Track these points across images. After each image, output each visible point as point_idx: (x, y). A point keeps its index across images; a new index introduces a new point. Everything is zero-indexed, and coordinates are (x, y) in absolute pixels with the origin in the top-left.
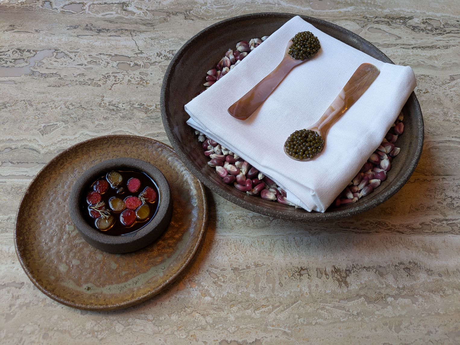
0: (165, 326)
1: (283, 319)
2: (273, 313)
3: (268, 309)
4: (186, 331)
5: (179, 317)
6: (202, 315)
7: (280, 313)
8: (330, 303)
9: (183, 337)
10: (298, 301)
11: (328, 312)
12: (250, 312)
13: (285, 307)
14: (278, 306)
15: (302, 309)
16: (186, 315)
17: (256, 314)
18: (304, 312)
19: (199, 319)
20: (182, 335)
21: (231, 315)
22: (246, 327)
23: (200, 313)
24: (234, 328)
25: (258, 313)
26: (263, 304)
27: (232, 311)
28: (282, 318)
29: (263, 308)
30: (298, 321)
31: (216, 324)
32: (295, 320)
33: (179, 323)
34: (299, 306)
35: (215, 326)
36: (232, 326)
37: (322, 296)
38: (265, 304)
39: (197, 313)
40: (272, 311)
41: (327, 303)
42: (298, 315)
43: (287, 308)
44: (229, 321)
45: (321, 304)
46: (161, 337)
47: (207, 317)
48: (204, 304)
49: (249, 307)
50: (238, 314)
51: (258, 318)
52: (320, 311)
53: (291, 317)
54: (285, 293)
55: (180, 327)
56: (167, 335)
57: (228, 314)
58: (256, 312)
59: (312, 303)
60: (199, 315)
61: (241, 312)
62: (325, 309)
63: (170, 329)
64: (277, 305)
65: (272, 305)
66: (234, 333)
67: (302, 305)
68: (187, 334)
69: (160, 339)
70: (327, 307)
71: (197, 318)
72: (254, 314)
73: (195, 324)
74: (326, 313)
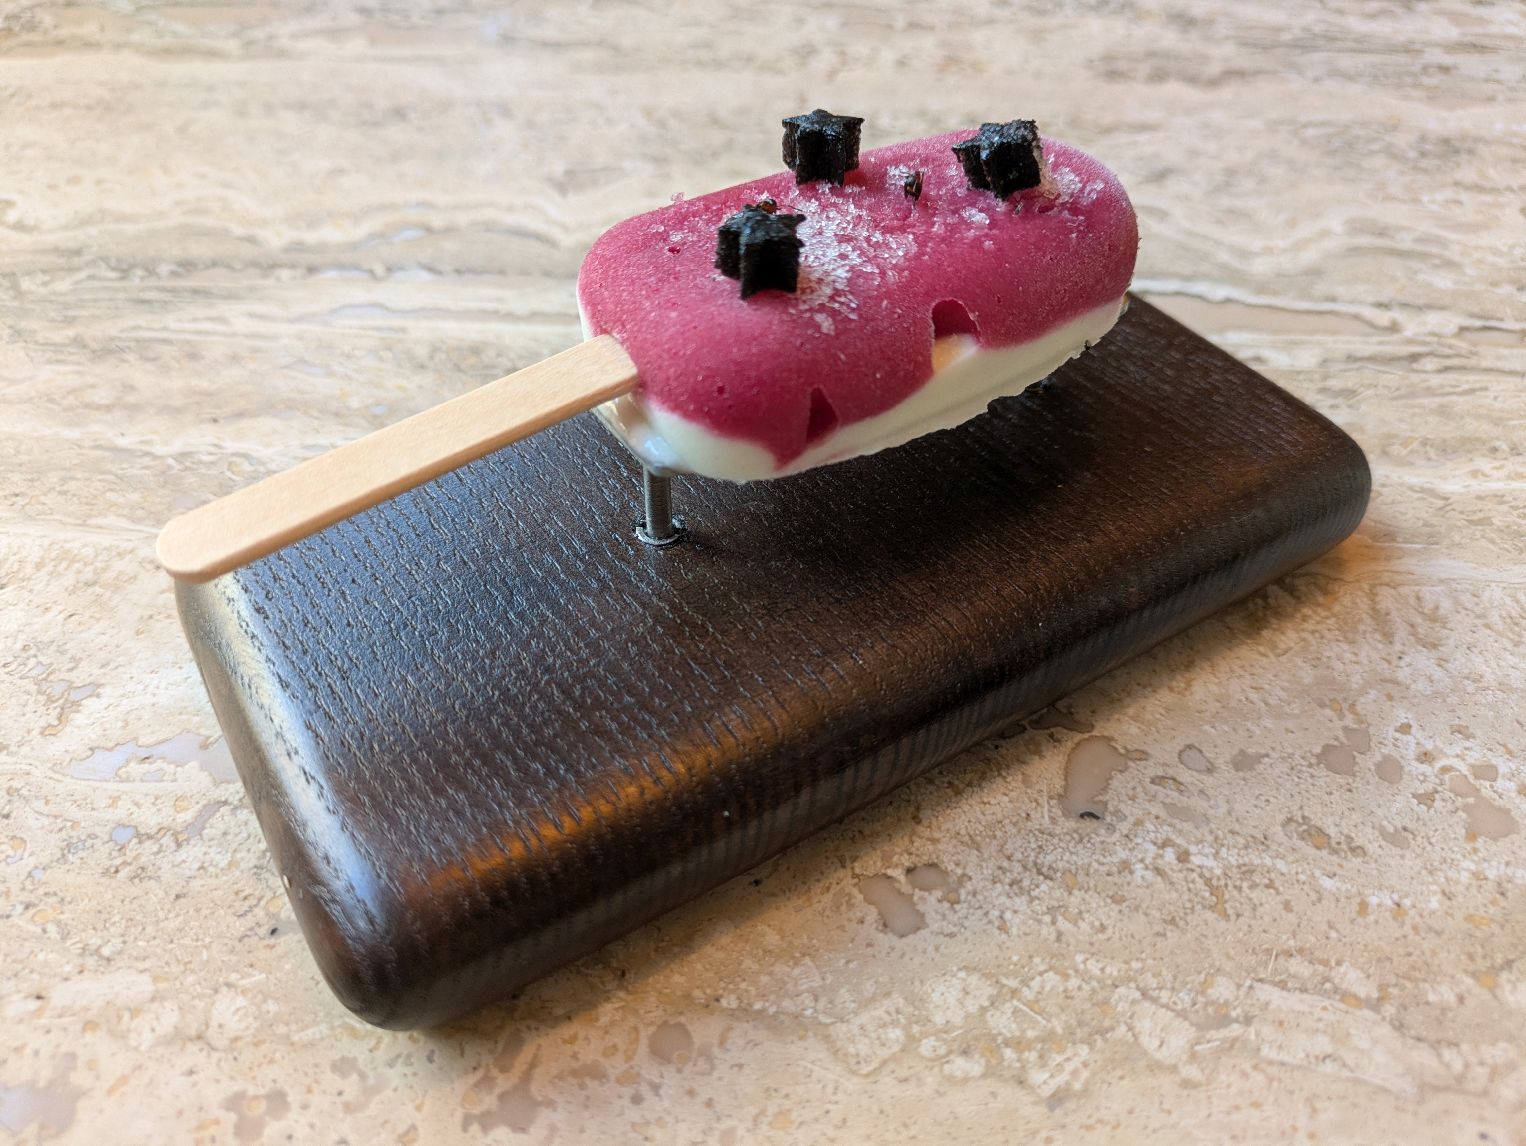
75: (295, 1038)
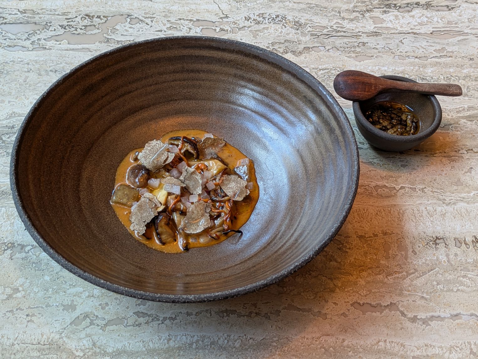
0: (290, 288)
1: (420, 285)
2: (408, 279)
3: (402, 275)
4: (314, 293)
5: (304, 280)
6: (329, 279)
7: (416, 279)
8: (472, 272)
9: (311, 298)
10: (435, 268)
11: (471, 280)
12: (382, 277)
13: (421, 274)
14: (413, 273)
15: (440, 276)
16: (312, 278)
17: (388, 279)
18: (443, 279)
19: (326, 282)
20: (309, 296)
21: (361, 280)
22: (379, 291)
23: (326, 277)
24: (365, 291)
25: (391, 279)
26: (396, 270)
27: (362, 276)
28: (418, 284)
29: (396, 274)
30: (437, 288)
31: (345, 287)
32: (434, 286)
33: (304, 285)
34: (437, 273)
35: (345, 289)
36: (364, 290)
37: (463, 265)
38: (398, 271)
39: (323, 276)
40: (407, 277)
41: (469, 271)
42: (436, 281)
43: (423, 275)
44: (359, 285)
45: (462, 272)
46: (287, 297)
47: (334, 281)
48: (330, 268)
49: (380, 273)
50: (369, 279)
51: (391, 283)
52: (461, 279)
53: (428, 283)
54: (420, 260)
55: (306, 289)
56: (293, 295)
57: (357, 278)
58: (389, 278)
59: (451, 271)
60: (325, 278)
61: (372, 277)
62: (467, 277)
63: (295, 290)
64: (411, 271)
65: (406, 272)
66: (366, 296)
67: (440, 272)
68: (315, 296)
69: (286, 298)
70: (469, 275)
71: (324, 281)
72: (386, 279)
73: (323, 287)
74: (468, 281)
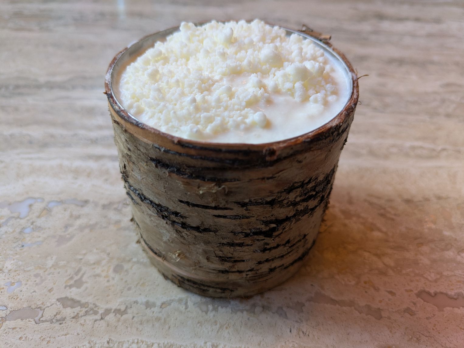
75: (25, 269)
